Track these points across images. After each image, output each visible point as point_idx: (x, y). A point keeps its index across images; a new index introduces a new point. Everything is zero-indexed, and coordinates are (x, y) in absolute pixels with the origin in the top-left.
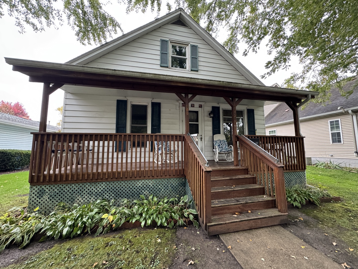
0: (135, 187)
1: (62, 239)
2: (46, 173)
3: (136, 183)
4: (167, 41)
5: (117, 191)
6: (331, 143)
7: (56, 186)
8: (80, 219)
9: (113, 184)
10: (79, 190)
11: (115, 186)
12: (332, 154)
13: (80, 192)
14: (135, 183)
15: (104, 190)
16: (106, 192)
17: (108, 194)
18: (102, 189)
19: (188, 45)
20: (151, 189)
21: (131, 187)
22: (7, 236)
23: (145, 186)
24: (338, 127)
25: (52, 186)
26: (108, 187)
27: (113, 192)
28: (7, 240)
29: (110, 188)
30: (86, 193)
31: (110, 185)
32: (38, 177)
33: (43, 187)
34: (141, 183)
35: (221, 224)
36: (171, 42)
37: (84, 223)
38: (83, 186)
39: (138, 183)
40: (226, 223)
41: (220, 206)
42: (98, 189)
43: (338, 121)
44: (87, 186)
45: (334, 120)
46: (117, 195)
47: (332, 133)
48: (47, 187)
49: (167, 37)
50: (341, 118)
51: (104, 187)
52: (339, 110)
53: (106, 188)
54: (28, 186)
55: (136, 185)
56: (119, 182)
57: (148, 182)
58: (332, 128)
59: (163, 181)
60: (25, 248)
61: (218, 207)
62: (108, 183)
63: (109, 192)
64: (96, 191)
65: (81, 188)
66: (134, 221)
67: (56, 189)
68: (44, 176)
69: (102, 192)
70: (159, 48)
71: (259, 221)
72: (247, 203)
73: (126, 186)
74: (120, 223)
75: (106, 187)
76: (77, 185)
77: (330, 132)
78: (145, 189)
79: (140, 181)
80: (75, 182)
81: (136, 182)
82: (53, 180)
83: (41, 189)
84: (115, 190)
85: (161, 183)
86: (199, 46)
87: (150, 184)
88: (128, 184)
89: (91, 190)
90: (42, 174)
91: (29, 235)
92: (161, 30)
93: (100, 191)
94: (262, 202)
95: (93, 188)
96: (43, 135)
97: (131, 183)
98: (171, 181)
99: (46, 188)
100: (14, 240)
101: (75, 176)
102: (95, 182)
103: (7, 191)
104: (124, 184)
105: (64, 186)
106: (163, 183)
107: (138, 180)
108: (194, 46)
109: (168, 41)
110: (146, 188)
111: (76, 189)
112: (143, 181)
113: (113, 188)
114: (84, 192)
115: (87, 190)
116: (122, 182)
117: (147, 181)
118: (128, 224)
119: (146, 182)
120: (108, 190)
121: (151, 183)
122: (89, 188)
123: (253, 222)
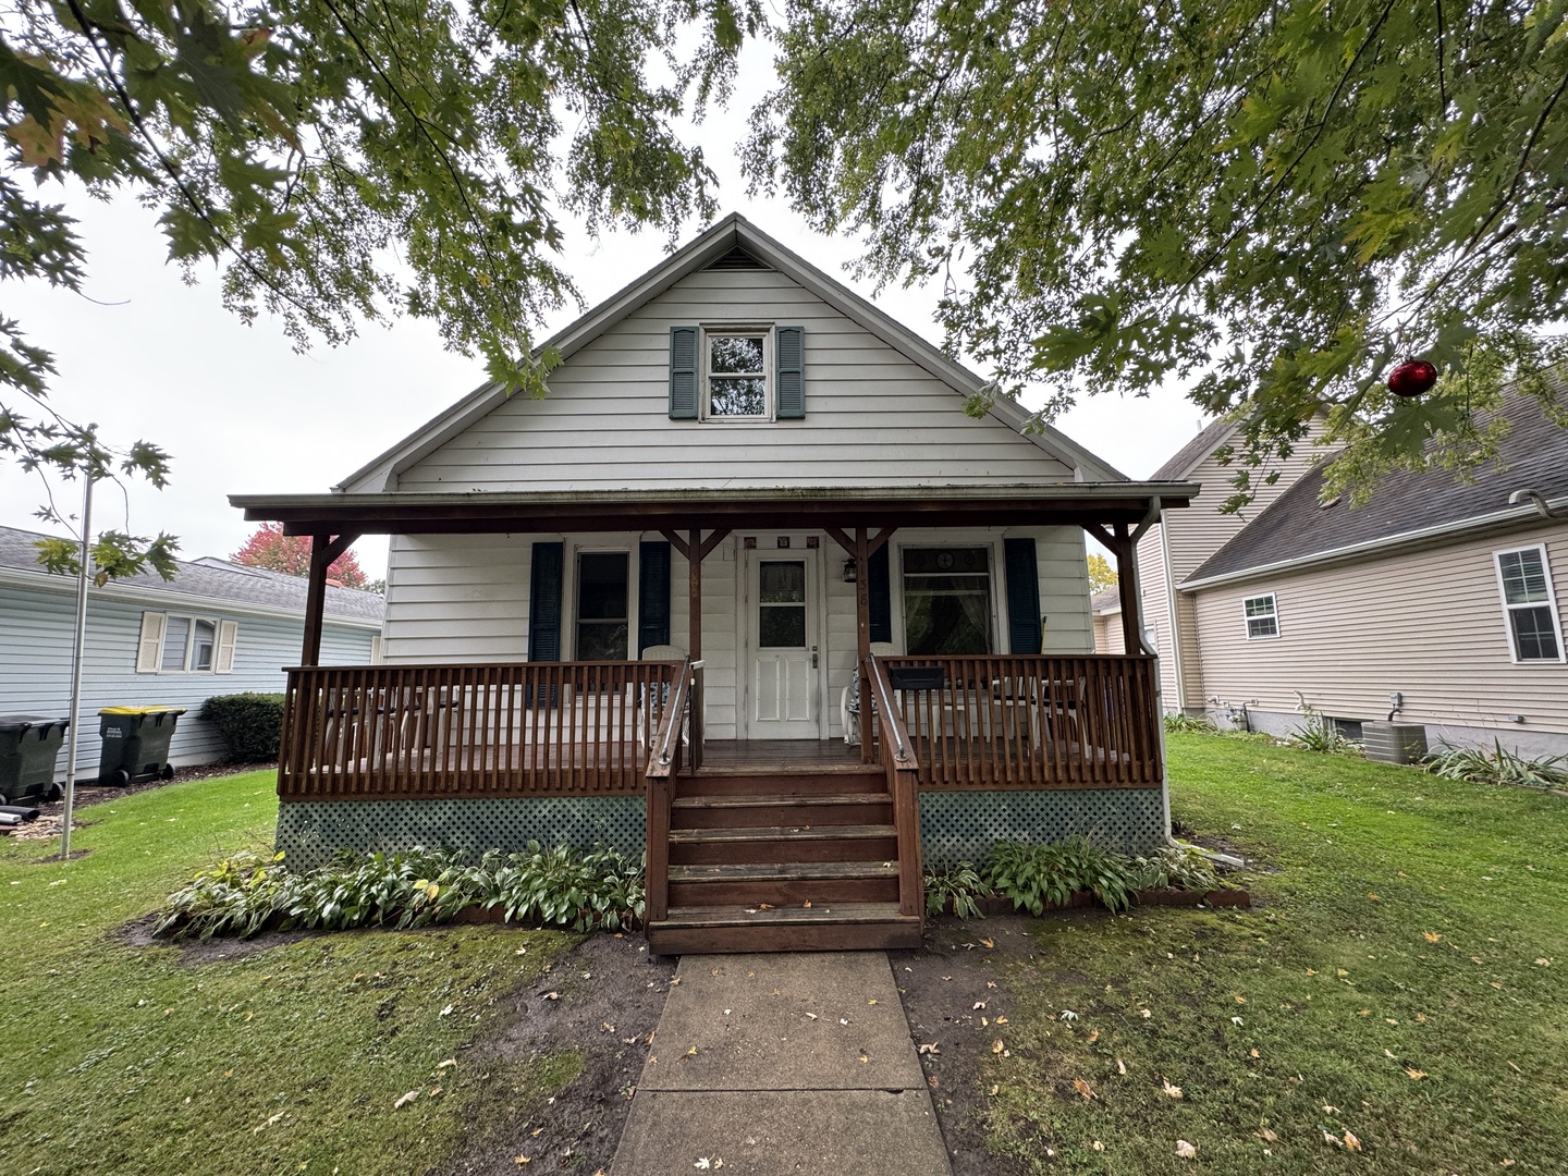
0: (531, 817)
1: (323, 928)
2: (314, 770)
3: (536, 807)
4: (692, 331)
5: (482, 828)
6: (1514, 659)
7: (336, 805)
8: (365, 887)
9: (474, 808)
10: (387, 820)
11: (478, 813)
12: (1522, 713)
13: (391, 824)
14: (531, 807)
15: (449, 823)
16: (454, 829)
17: (458, 834)
18: (444, 818)
19: (768, 330)
20: (578, 826)
21: (521, 817)
22: (220, 911)
23: (559, 816)
24: (1537, 584)
25: (326, 806)
26: (459, 813)
27: (473, 828)
28: (219, 918)
29: (464, 819)
30: (405, 829)
31: (465, 808)
32: (297, 781)
33: (307, 806)
34: (550, 806)
35: (690, 927)
36: (706, 331)
37: (371, 897)
38: (398, 809)
39: (540, 807)
40: (703, 926)
41: (714, 882)
42: (436, 819)
43: (1535, 554)
44: (408, 808)
45: (1518, 548)
46: (482, 837)
47: (1510, 611)
48: (317, 807)
49: (693, 315)
50: (1547, 540)
51: (449, 813)
52: (1516, 504)
53: (455, 818)
54: (277, 800)
55: (536, 812)
56: (488, 803)
57: (569, 806)
58: (1513, 590)
59: (612, 805)
60: (249, 939)
61: (710, 882)
62: (460, 803)
63: (463, 829)
64: (429, 823)
65: (392, 815)
66: (490, 905)
67: (335, 812)
68: (310, 777)
69: (444, 829)
70: (665, 358)
71: (814, 931)
72: (805, 879)
73: (507, 813)
74: (456, 907)
75: (454, 813)
76: (384, 804)
77: (1506, 607)
78: (559, 827)
79: (546, 802)
80: (380, 796)
81: (536, 802)
82: (328, 790)
83: (302, 811)
84: (478, 823)
85: (607, 811)
86: (809, 326)
87: (574, 811)
88: (512, 807)
89: (416, 819)
90: (304, 774)
91: (261, 915)
92: (674, 297)
93: (439, 824)
94: (858, 878)
95: (421, 814)
96: (308, 674)
97: (522, 807)
98: (636, 805)
99: (315, 810)
100: (231, 919)
101: (379, 781)
102: (427, 800)
103: (256, 817)
104: (502, 808)
105: (355, 805)
106: (612, 811)
107: (541, 798)
108: (789, 330)
109: (697, 328)
110: (564, 822)
111: (382, 815)
112: (555, 802)
113: (473, 818)
114: (401, 824)
115: (406, 819)
116: (497, 803)
117: (565, 801)
118: (477, 911)
119: (564, 806)
120: (459, 823)
121: (577, 808)
122: (413, 813)
123: (794, 932)
